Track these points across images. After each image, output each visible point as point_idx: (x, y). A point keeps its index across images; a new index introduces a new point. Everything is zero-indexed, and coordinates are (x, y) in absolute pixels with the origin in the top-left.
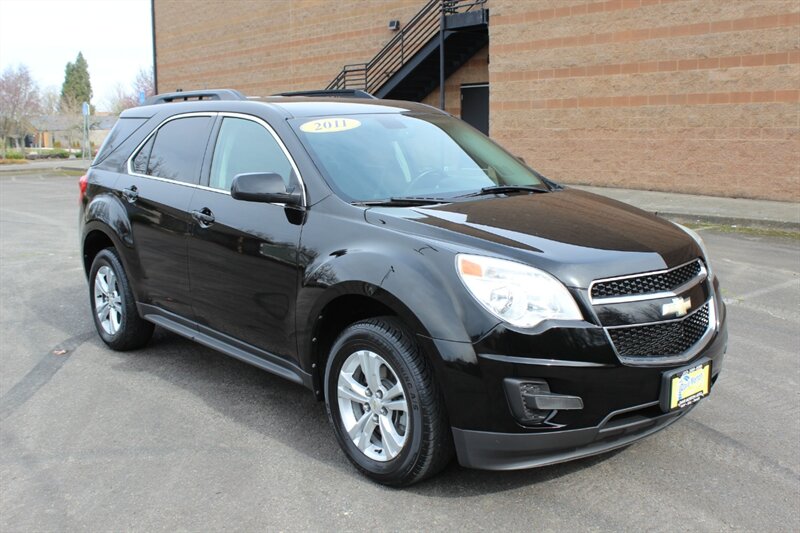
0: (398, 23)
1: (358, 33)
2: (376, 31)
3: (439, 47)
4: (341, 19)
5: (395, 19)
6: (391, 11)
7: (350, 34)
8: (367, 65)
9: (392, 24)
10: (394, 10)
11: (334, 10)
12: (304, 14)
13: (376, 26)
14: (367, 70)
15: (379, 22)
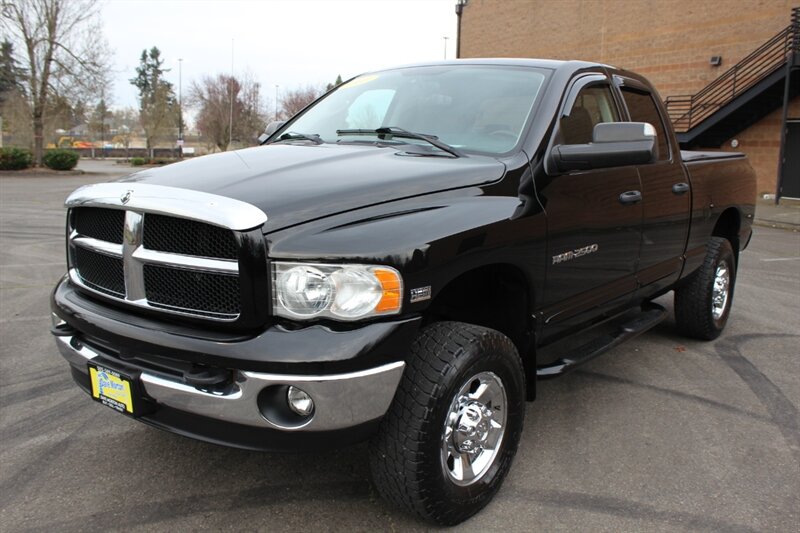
0: (720, 59)
1: (674, 67)
2: (694, 65)
3: (784, 79)
4: (657, 53)
5: (717, 54)
6: (712, 47)
7: (667, 68)
8: (693, 96)
9: (714, 59)
10: (716, 46)
11: (650, 45)
12: (618, 47)
13: (695, 61)
14: (692, 101)
15: (699, 57)
